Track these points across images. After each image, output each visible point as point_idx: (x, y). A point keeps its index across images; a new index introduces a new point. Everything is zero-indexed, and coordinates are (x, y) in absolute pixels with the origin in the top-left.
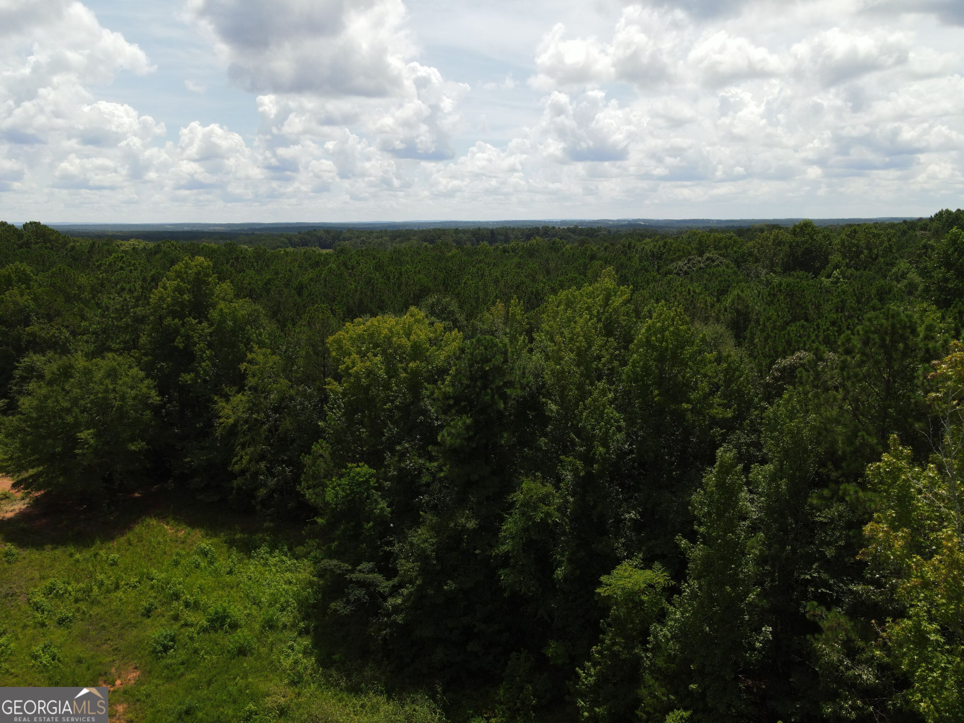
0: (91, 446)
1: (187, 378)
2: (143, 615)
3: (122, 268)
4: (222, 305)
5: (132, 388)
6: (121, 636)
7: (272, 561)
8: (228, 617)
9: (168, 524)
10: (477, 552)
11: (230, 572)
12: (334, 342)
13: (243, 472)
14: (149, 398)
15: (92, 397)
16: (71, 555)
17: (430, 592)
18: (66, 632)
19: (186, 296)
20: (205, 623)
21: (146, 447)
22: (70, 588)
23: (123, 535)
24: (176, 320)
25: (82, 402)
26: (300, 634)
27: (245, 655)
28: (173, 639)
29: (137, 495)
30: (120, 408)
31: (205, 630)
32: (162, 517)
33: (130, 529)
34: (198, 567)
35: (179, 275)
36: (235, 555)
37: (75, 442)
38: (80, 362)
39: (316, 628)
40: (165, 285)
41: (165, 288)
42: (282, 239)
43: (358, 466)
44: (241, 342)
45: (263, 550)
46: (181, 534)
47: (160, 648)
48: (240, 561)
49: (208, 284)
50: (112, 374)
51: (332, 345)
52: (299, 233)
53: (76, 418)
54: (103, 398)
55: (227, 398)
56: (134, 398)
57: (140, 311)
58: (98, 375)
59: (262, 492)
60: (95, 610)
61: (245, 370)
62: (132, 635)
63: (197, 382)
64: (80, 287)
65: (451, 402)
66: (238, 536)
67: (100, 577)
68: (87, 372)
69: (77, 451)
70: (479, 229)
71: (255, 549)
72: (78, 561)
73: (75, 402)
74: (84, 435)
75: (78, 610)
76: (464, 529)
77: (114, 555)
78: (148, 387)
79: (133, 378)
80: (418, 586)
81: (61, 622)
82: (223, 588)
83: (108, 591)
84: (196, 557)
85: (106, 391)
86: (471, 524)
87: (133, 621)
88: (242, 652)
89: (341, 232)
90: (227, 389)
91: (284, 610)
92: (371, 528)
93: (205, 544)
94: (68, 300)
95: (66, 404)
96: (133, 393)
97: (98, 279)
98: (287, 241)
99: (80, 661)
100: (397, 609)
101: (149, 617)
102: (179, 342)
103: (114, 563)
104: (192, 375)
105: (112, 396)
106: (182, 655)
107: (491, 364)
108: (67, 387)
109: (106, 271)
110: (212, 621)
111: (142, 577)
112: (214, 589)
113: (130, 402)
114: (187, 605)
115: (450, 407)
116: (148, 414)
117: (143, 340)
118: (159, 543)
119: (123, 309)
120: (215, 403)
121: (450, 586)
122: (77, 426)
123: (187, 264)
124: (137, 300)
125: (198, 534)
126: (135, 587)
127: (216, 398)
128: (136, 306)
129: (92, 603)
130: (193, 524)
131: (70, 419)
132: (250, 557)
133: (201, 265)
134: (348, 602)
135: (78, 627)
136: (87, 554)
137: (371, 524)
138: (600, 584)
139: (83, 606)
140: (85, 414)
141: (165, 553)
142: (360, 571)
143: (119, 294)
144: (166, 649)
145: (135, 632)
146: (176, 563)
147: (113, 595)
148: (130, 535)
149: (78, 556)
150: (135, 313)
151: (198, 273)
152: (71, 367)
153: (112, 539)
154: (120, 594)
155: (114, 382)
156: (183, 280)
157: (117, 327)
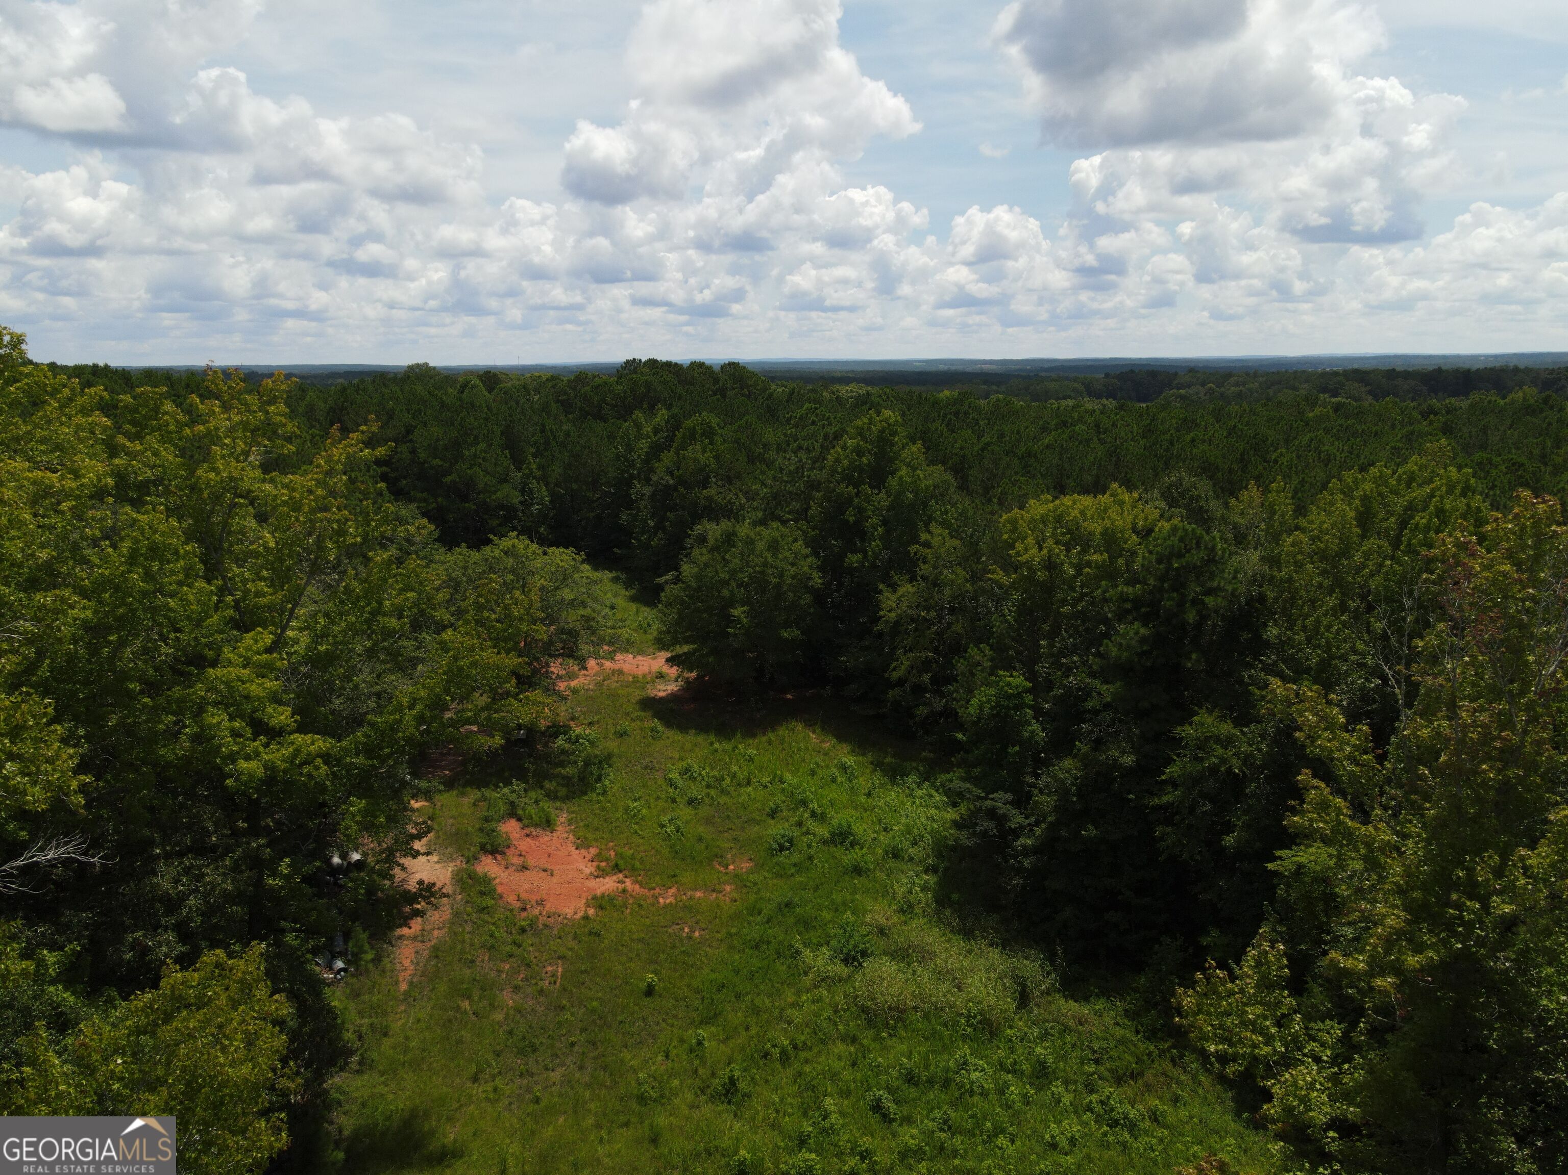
0: (743, 626)
1: (854, 559)
2: (768, 815)
3: (813, 423)
4: (903, 472)
5: (793, 565)
6: (743, 829)
7: (920, 793)
8: (851, 834)
9: (814, 732)
10: (1131, 796)
11: (869, 795)
12: (1009, 522)
13: (901, 682)
14: (810, 579)
15: (751, 570)
16: (712, 744)
17: (1064, 833)
18: (693, 812)
19: (864, 460)
20: (827, 835)
21: (800, 637)
22: (704, 773)
23: (764, 734)
24: (850, 488)
25: (740, 575)
26: (926, 871)
27: (860, 875)
28: (790, 841)
29: (789, 696)
30: (778, 586)
31: (825, 842)
32: (809, 724)
33: (774, 730)
34: (834, 780)
35: (861, 433)
36: (878, 778)
37: (729, 620)
38: (744, 530)
39: (946, 869)
40: (845, 444)
41: (844, 448)
42: (1076, 385)
43: (1011, 676)
44: (921, 520)
45: (911, 779)
46: (826, 746)
47: (776, 846)
48: (882, 786)
49: (894, 445)
50: (774, 546)
51: (1004, 525)
52: (1107, 375)
53: (732, 592)
54: (760, 572)
55: (894, 587)
56: (793, 577)
57: (815, 475)
58: (760, 545)
59: (922, 711)
60: (723, 800)
61: (915, 554)
62: (754, 830)
63: (864, 566)
64: (765, 446)
65: (1128, 606)
66: (888, 760)
67: (735, 768)
68: (750, 542)
69: (729, 630)
70: (1439, 370)
71: (902, 776)
72: (716, 751)
73: (733, 573)
74: (737, 612)
75: (708, 794)
76: (1116, 765)
77: (752, 751)
78: (811, 567)
79: (796, 554)
80: (1051, 823)
81: (691, 802)
82: (856, 808)
83: (739, 785)
84: (834, 770)
85: (765, 565)
86: (1128, 760)
87: (758, 818)
88: (857, 870)
89: (1176, 374)
90: (896, 578)
91: (916, 844)
92: (1016, 753)
93: (849, 760)
94: (751, 460)
95: (725, 576)
96: (793, 570)
97: (785, 435)
98: (1082, 388)
99: (700, 839)
100: (1026, 851)
101: (773, 818)
102: (850, 516)
103: (751, 760)
104: (860, 556)
105: (770, 571)
106: (796, 858)
107: (1183, 561)
108: (728, 557)
109: (796, 426)
110: (833, 834)
111: (774, 779)
112: (845, 807)
113: (789, 581)
114: (813, 814)
115: (1128, 612)
116: (807, 598)
117: (814, 509)
118: (799, 750)
119: (797, 472)
120: (880, 592)
121: (1089, 831)
122: (731, 602)
123: (871, 419)
124: (814, 462)
125: (845, 748)
126: (766, 787)
127: (881, 586)
128: (812, 469)
129: (722, 791)
130: (841, 737)
131: (726, 593)
132: (894, 782)
133: (887, 420)
134: (974, 834)
135: (704, 811)
136: (728, 746)
137: (1017, 748)
138: (1274, 859)
139: (713, 792)
140: (742, 590)
141: (804, 760)
142: (992, 799)
143: (795, 453)
144: (782, 848)
145: (757, 828)
146: (813, 773)
147: (742, 790)
148: (771, 735)
149: (717, 745)
150: (809, 477)
151: (882, 431)
152: (734, 534)
153: (754, 736)
154: (750, 789)
155: (775, 556)
156: (864, 439)
157: (790, 493)
